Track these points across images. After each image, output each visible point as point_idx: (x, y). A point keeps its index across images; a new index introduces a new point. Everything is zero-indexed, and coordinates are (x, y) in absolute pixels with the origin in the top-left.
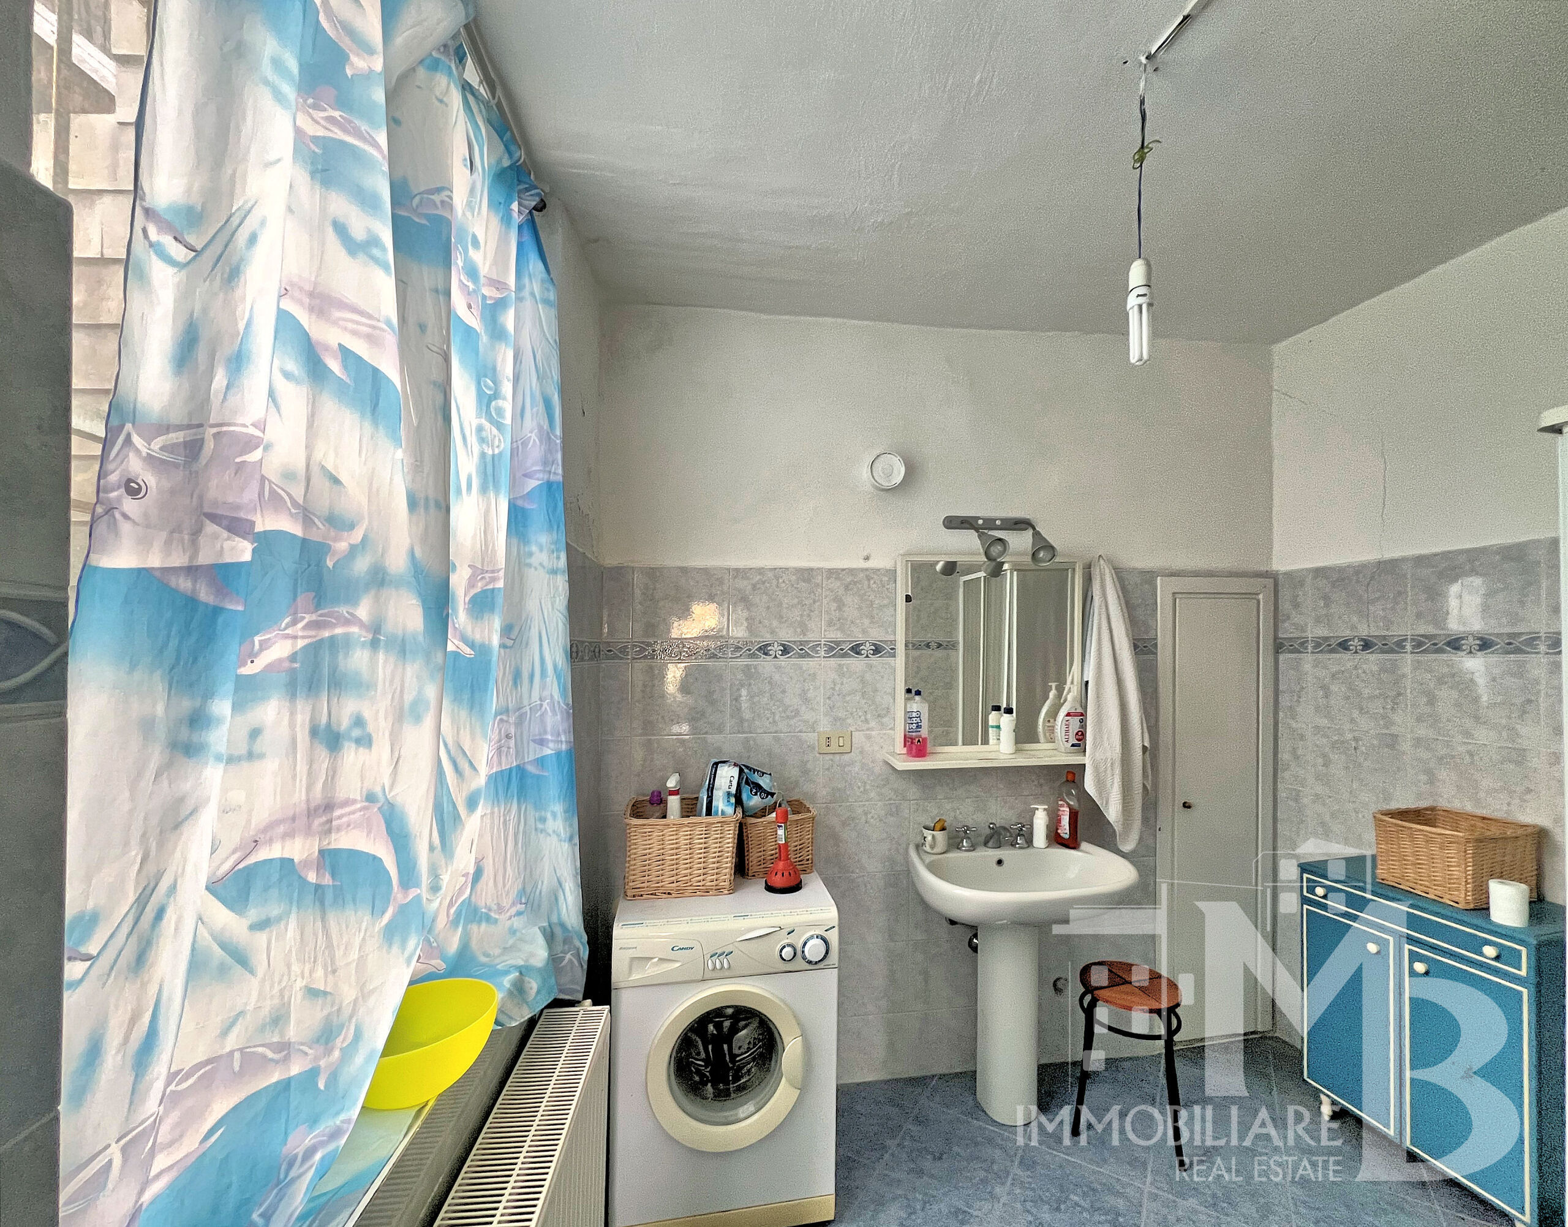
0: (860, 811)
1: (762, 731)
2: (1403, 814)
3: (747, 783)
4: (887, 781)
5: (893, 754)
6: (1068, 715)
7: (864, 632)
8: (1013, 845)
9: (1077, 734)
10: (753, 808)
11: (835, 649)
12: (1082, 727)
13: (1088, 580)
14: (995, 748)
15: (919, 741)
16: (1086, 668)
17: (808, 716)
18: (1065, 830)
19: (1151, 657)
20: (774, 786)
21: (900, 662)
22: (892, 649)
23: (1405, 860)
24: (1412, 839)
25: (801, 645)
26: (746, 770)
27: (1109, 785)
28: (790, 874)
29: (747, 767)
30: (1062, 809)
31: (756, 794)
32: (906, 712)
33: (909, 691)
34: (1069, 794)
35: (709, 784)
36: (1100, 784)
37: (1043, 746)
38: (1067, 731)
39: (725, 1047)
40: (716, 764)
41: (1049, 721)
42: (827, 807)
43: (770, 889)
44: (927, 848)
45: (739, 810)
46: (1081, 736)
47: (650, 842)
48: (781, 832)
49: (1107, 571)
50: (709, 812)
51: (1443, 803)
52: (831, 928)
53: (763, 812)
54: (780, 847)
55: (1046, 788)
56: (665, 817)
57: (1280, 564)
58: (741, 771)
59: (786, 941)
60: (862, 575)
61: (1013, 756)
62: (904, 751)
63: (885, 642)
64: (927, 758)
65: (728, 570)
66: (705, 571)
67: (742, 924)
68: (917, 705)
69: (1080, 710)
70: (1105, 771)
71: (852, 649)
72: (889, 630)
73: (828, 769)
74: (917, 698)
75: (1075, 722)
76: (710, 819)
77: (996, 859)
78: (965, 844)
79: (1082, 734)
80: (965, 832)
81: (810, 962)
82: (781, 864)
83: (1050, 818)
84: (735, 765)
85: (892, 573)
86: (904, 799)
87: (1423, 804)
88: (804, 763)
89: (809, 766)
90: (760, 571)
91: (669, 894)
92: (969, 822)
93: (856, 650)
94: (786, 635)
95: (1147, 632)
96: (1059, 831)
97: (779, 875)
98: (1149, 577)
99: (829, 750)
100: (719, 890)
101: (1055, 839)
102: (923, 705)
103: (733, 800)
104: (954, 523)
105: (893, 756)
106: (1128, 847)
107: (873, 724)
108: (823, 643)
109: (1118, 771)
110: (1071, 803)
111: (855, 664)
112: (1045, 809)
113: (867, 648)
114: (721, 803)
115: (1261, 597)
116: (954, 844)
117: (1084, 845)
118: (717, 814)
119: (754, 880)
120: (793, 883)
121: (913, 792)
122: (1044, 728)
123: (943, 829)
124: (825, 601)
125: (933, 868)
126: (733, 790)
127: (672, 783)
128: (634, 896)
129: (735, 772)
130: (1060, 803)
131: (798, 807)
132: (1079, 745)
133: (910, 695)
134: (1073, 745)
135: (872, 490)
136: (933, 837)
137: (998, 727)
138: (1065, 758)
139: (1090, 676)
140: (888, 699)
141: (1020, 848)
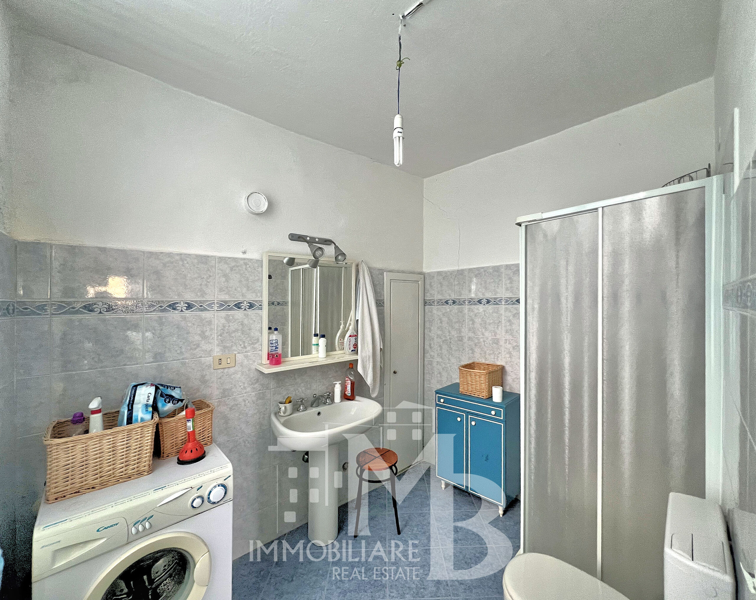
0: (241, 400)
1: (171, 359)
2: (466, 366)
3: (162, 396)
4: (257, 380)
5: (261, 364)
6: (350, 336)
7: (243, 295)
8: (325, 403)
9: (354, 345)
10: (167, 411)
11: (224, 306)
12: (355, 342)
13: (357, 272)
14: (316, 356)
15: (277, 356)
16: (357, 313)
17: (205, 346)
18: (349, 392)
19: (382, 308)
20: (183, 394)
21: (265, 313)
22: (260, 305)
23: (468, 384)
24: (471, 375)
25: (201, 303)
26: (161, 387)
27: (368, 368)
28: (197, 450)
29: (162, 385)
30: (347, 382)
31: (169, 402)
32: (269, 341)
33: (270, 328)
34: (350, 374)
35: (130, 401)
36: (364, 368)
37: (338, 352)
38: (350, 344)
39: (145, 577)
40: (136, 386)
41: (341, 340)
42: (219, 401)
43: (181, 462)
44: (282, 414)
45: (156, 415)
46: (356, 346)
47: (73, 454)
48: (190, 424)
49: (365, 268)
50: (130, 421)
51: (476, 361)
52: (228, 477)
53: (173, 414)
54: (189, 434)
55: (339, 372)
56: (87, 432)
57: (425, 270)
58: (157, 388)
59: (196, 495)
60: (242, 262)
61: (325, 359)
62: (268, 362)
63: (256, 301)
64: (282, 365)
65: (144, 252)
66: (123, 252)
67: (161, 493)
68: (275, 336)
69: (355, 334)
70: (366, 362)
71: (235, 305)
72: (259, 294)
73: (220, 378)
74: (276, 332)
75: (353, 339)
76: (130, 426)
77: (317, 413)
78: (301, 408)
79: (356, 345)
80: (302, 401)
81: (214, 503)
82: (190, 445)
83: (342, 388)
84: (152, 385)
85: (260, 262)
86: (267, 388)
87: (471, 362)
88: (203, 376)
89: (207, 378)
90: (169, 255)
91: (93, 488)
92: (303, 396)
93: (238, 306)
94: (189, 297)
95: (380, 297)
96: (346, 393)
97: (189, 452)
98: (381, 272)
99: (221, 366)
100: (140, 474)
101: (345, 397)
102: (279, 336)
103: (150, 409)
104: (295, 238)
105: (261, 366)
106: (374, 395)
107: (249, 348)
108: (216, 302)
109: (371, 361)
110: (352, 378)
111: (238, 314)
112: (340, 383)
113: (245, 305)
114: (139, 412)
115: (420, 282)
116: (296, 409)
117: (357, 398)
118: (137, 420)
119: (168, 459)
120: (199, 455)
121: (272, 384)
122: (338, 344)
123: (290, 402)
124: (217, 277)
125: (286, 425)
126: (151, 402)
127: (94, 404)
128: (56, 499)
129: (152, 390)
130: (346, 379)
131: (200, 405)
132: (355, 350)
133: (270, 331)
134: (352, 351)
135: (248, 213)
136: (285, 407)
137: (318, 345)
138: (348, 357)
139: (359, 317)
140: (257, 334)
141: (329, 404)
